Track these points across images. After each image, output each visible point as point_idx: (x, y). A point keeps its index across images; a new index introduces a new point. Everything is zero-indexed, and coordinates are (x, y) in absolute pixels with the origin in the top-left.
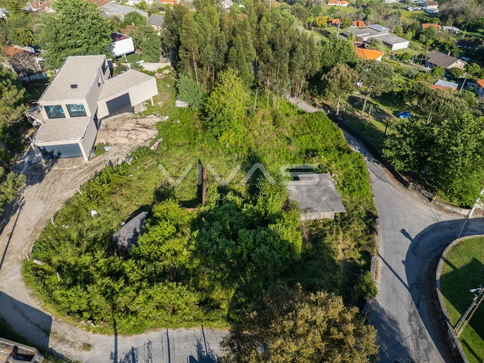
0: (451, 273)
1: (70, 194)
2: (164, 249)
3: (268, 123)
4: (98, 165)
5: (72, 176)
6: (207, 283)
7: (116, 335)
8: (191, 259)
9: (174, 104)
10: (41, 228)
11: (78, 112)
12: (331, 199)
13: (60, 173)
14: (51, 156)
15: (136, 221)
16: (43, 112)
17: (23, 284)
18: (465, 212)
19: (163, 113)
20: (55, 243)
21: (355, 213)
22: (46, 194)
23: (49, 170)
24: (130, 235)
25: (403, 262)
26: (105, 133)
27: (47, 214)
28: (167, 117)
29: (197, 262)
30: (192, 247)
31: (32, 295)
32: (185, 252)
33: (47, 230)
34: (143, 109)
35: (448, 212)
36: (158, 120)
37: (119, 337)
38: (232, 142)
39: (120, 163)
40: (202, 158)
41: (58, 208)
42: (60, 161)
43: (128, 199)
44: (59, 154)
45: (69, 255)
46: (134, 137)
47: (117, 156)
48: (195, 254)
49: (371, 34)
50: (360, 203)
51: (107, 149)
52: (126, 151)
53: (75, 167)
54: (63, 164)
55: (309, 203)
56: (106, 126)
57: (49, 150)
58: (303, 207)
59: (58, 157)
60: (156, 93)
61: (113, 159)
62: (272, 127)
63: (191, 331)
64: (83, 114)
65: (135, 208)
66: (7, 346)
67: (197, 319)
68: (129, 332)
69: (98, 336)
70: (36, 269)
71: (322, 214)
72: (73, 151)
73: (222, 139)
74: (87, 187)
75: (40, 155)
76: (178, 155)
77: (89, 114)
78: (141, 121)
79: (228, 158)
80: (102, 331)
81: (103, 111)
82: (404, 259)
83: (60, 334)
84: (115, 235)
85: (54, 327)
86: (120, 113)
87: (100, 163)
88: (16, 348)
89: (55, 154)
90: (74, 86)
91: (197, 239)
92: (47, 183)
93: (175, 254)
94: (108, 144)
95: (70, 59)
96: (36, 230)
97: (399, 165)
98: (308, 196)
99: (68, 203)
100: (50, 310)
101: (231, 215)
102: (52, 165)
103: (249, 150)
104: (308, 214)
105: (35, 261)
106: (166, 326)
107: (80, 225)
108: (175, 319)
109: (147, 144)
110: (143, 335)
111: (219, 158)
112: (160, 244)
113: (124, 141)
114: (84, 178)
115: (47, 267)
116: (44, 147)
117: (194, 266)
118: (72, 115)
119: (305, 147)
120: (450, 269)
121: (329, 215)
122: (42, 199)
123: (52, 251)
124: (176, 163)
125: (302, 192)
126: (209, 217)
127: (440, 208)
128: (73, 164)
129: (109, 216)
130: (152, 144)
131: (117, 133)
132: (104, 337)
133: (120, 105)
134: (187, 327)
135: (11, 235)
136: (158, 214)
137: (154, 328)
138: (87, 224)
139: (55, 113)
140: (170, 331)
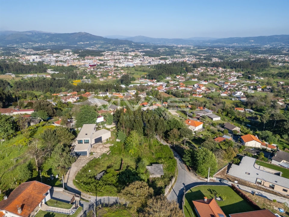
0: (190, 193)
1: (84, 165)
2: (109, 180)
3: (147, 148)
4: (91, 158)
5: (84, 161)
6: (120, 189)
7: (96, 196)
8: (116, 183)
9: (116, 140)
10: (77, 173)
11: (87, 142)
12: (161, 171)
13: (80, 160)
14: (78, 155)
15: (102, 173)
16: (77, 142)
17: (73, 185)
18: (206, 180)
19: (111, 143)
20: (80, 177)
21: (168, 176)
22: (77, 165)
23: (77, 159)
24: (100, 177)
25: (179, 191)
26: (93, 149)
27: (78, 170)
28: (113, 145)
29: (118, 184)
30: (117, 180)
31: (76, 187)
32: (115, 181)
33: (78, 173)
34: (105, 142)
35: (201, 179)
36: (110, 145)
37: (97, 197)
38: (133, 153)
39: (98, 158)
40: (123, 158)
41: (81, 169)
42: (80, 156)
43: (100, 168)
44: (80, 154)
45: (84, 179)
46: (102, 150)
47: (97, 156)
48: (117, 182)
49: (204, 113)
50: (170, 174)
51: (94, 153)
52: (99, 154)
53: (85, 158)
54: (81, 157)
55: (153, 172)
56: (94, 147)
57: (77, 153)
58: (151, 173)
59: (80, 155)
60: (110, 136)
61: (96, 157)
62: (148, 149)
63: (115, 197)
64: (88, 143)
65: (101, 171)
66: (73, 194)
67: (116, 195)
68: (100, 196)
69: (92, 196)
70: (76, 182)
71: (157, 175)
72: (85, 153)
73: (130, 152)
74: (88, 164)
75: (75, 154)
76: (115, 156)
77: (90, 142)
78: (105, 145)
79: (131, 158)
80: (93, 195)
81: (93, 142)
82: (180, 190)
83: (83, 195)
84: (96, 177)
85: (82, 194)
86: (98, 143)
87: (92, 157)
88: (75, 195)
89: (79, 154)
90: (86, 134)
91: (118, 178)
92: (77, 162)
93: (112, 181)
94: (94, 152)
95: (84, 125)
96: (75, 173)
97: (188, 164)
98: (154, 170)
99: (83, 167)
100: (80, 190)
101: (128, 173)
102: (78, 158)
103: (138, 156)
104: (153, 175)
105: (76, 180)
106: (109, 196)
107: (86, 174)
108: (111, 194)
109: (106, 153)
110: (103, 197)
111: (128, 158)
112: (108, 179)
113: (99, 151)
114: (88, 161)
115: (79, 182)
116: (76, 152)
117: (117, 185)
118: (85, 143)
119: (158, 156)
120: (190, 192)
121: (159, 176)
122: (76, 166)
123: (80, 179)
124: (114, 159)
125: (152, 169)
126: (123, 173)
127: (199, 178)
128: (84, 157)
129: (94, 172)
130: (107, 153)
131: (97, 149)
132: (94, 196)
133: (99, 140)
134: (114, 196)
135: (69, 174)
136: (108, 171)
137: (106, 196)
138: (88, 173)
139: (80, 142)
140: (109, 197)
